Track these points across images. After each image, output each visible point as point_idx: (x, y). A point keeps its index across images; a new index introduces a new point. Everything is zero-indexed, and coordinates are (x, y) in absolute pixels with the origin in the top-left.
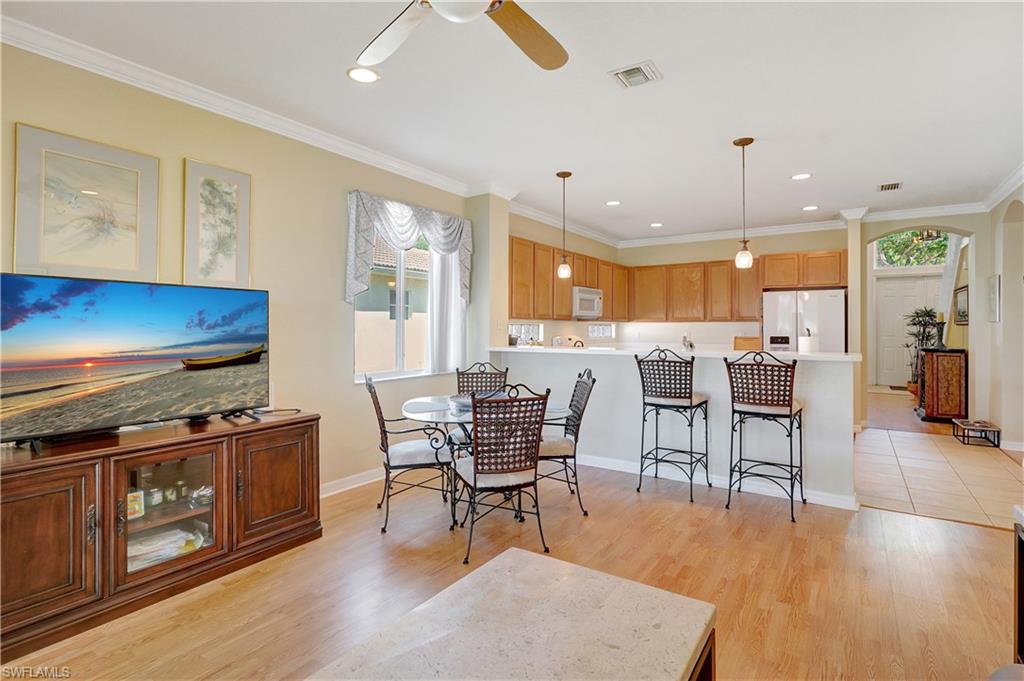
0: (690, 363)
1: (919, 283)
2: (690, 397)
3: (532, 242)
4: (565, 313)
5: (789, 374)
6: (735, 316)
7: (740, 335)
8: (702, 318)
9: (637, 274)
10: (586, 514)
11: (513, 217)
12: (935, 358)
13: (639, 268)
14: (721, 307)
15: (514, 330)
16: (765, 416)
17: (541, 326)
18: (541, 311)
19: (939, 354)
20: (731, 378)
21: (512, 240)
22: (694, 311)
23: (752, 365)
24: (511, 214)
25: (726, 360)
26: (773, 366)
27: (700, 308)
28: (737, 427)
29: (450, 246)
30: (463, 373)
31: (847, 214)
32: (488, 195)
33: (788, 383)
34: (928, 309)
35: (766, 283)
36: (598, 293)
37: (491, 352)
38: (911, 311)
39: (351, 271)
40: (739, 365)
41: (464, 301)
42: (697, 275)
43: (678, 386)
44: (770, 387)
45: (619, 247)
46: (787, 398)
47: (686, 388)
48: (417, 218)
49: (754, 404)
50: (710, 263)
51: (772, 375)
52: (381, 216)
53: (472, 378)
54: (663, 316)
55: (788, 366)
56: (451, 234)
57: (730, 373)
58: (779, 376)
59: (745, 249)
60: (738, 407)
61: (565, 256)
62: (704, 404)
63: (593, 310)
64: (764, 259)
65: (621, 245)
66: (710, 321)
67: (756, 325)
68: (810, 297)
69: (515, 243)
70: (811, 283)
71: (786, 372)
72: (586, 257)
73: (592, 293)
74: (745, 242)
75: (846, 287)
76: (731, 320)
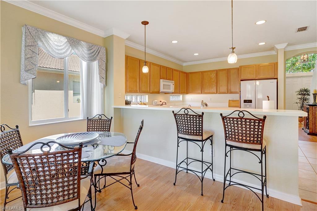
0: (201, 116)
1: (299, 79)
2: (202, 135)
3: (139, 59)
4: (156, 90)
5: (261, 124)
6: (229, 92)
7: (231, 99)
8: (216, 93)
9: (190, 75)
10: (136, 208)
11: (126, 47)
12: (314, 109)
13: (191, 73)
14: (223, 88)
15: (129, 98)
16: (246, 149)
17: (147, 96)
18: (143, 89)
19: (315, 107)
20: (225, 125)
21: (127, 57)
22: (212, 90)
23: (237, 119)
24: (125, 45)
25: (221, 115)
26: (250, 120)
27: (215, 88)
28: (228, 154)
29: (92, 58)
30: (90, 120)
31: (278, 47)
32: (112, 36)
33: (260, 130)
34: (306, 89)
35: (242, 78)
36: (172, 82)
37: (114, 108)
38: (299, 89)
39: (23, 67)
40: (229, 118)
41: (102, 85)
42: (213, 75)
43: (195, 129)
44: (248, 132)
45: (184, 65)
46: (259, 139)
47: (199, 130)
48: (70, 43)
49: (238, 141)
50: (219, 70)
51: (250, 125)
52: (43, 39)
53: (95, 122)
54: (200, 92)
55: (261, 120)
56: (93, 53)
57: (224, 122)
58: (254, 126)
59: (233, 52)
60: (229, 142)
61: (146, 63)
62: (210, 138)
63: (170, 89)
64: (241, 67)
65: (184, 64)
66: (219, 94)
67: (238, 95)
68: (260, 83)
69: (128, 58)
70: (261, 77)
71: (259, 123)
72: (167, 67)
73: (170, 82)
74: (233, 49)
75: (277, 79)
76: (227, 93)
